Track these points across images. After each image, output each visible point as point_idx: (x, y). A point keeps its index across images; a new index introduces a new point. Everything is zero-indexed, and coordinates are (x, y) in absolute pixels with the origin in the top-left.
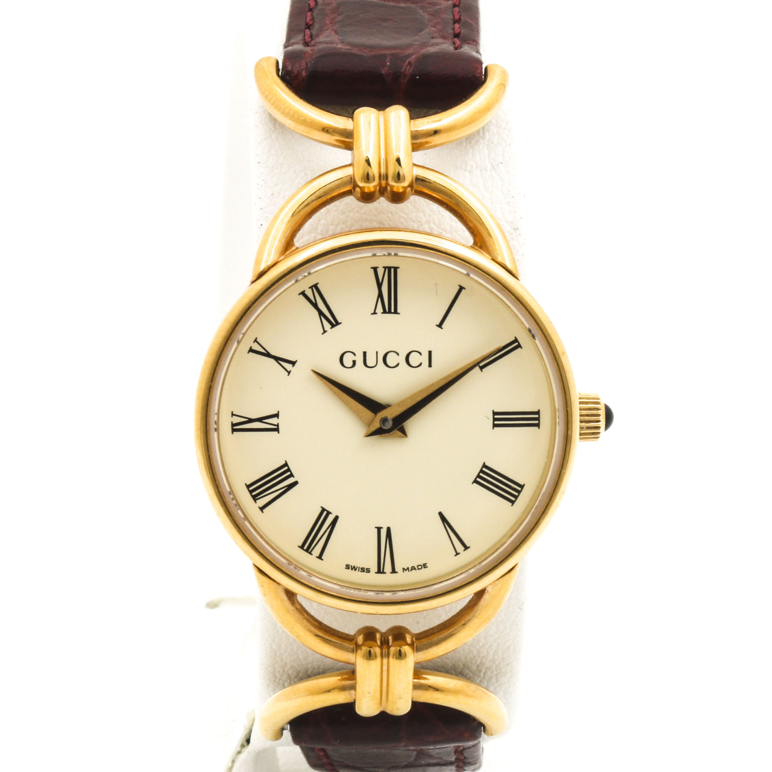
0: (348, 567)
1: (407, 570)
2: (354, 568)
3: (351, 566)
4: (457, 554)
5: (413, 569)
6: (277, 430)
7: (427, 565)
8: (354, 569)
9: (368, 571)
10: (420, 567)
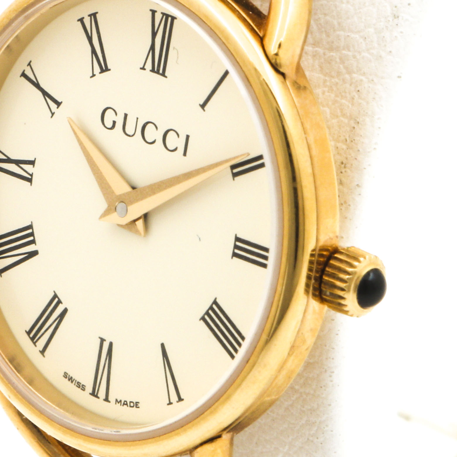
0: (66, 375)
1: (120, 403)
2: (71, 379)
3: (69, 376)
4: (170, 403)
5: (125, 404)
6: (30, 180)
7: (139, 405)
8: (71, 381)
9: (83, 388)
10: (132, 404)
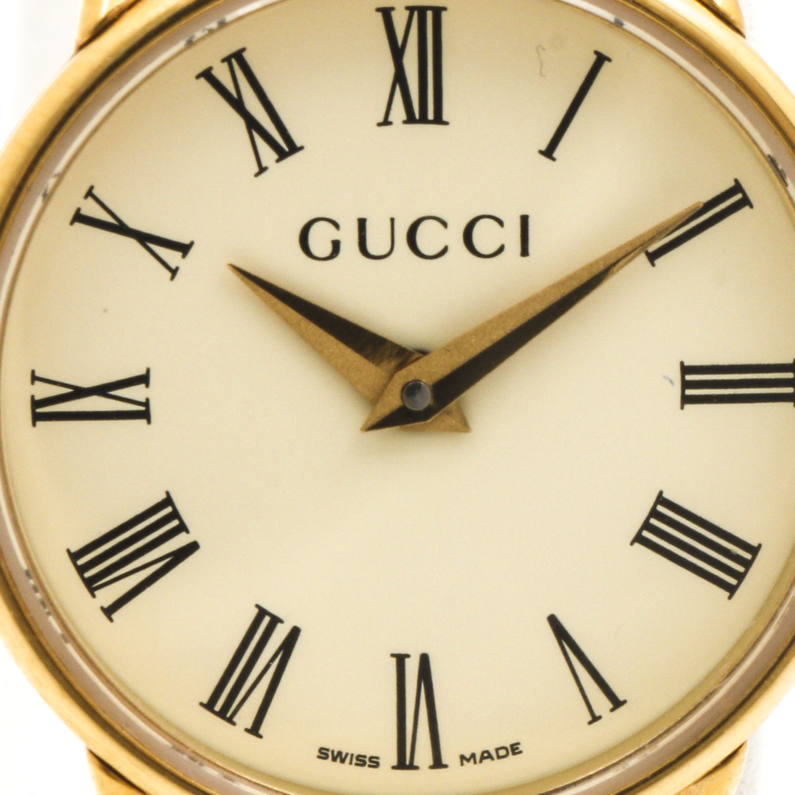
0: (323, 754)
1: (472, 761)
2: (339, 757)
3: (333, 752)
4: (595, 718)
5: (486, 758)
6: (145, 415)
7: (521, 748)
8: (338, 760)
9: (374, 762)
10: (502, 752)
